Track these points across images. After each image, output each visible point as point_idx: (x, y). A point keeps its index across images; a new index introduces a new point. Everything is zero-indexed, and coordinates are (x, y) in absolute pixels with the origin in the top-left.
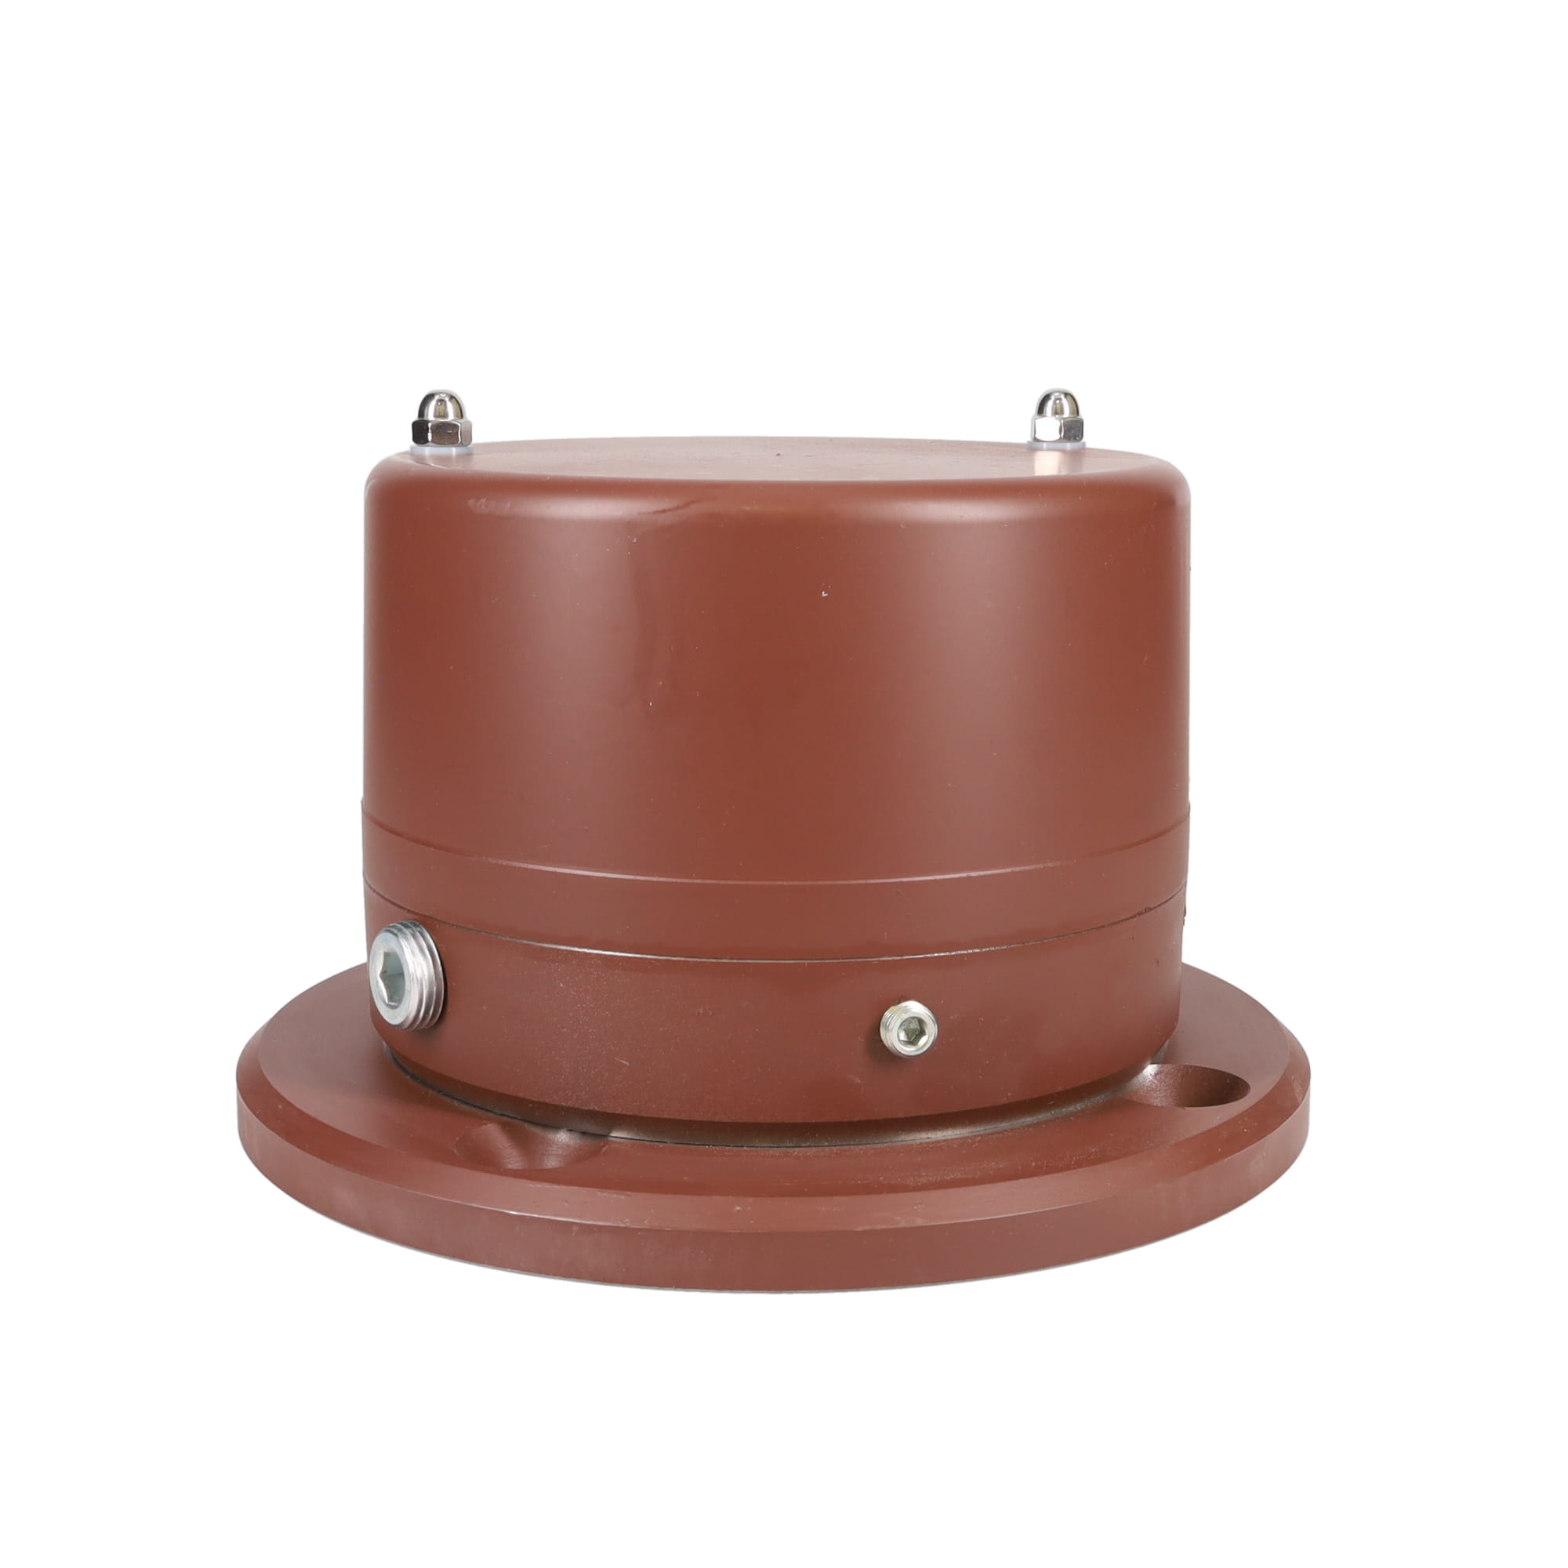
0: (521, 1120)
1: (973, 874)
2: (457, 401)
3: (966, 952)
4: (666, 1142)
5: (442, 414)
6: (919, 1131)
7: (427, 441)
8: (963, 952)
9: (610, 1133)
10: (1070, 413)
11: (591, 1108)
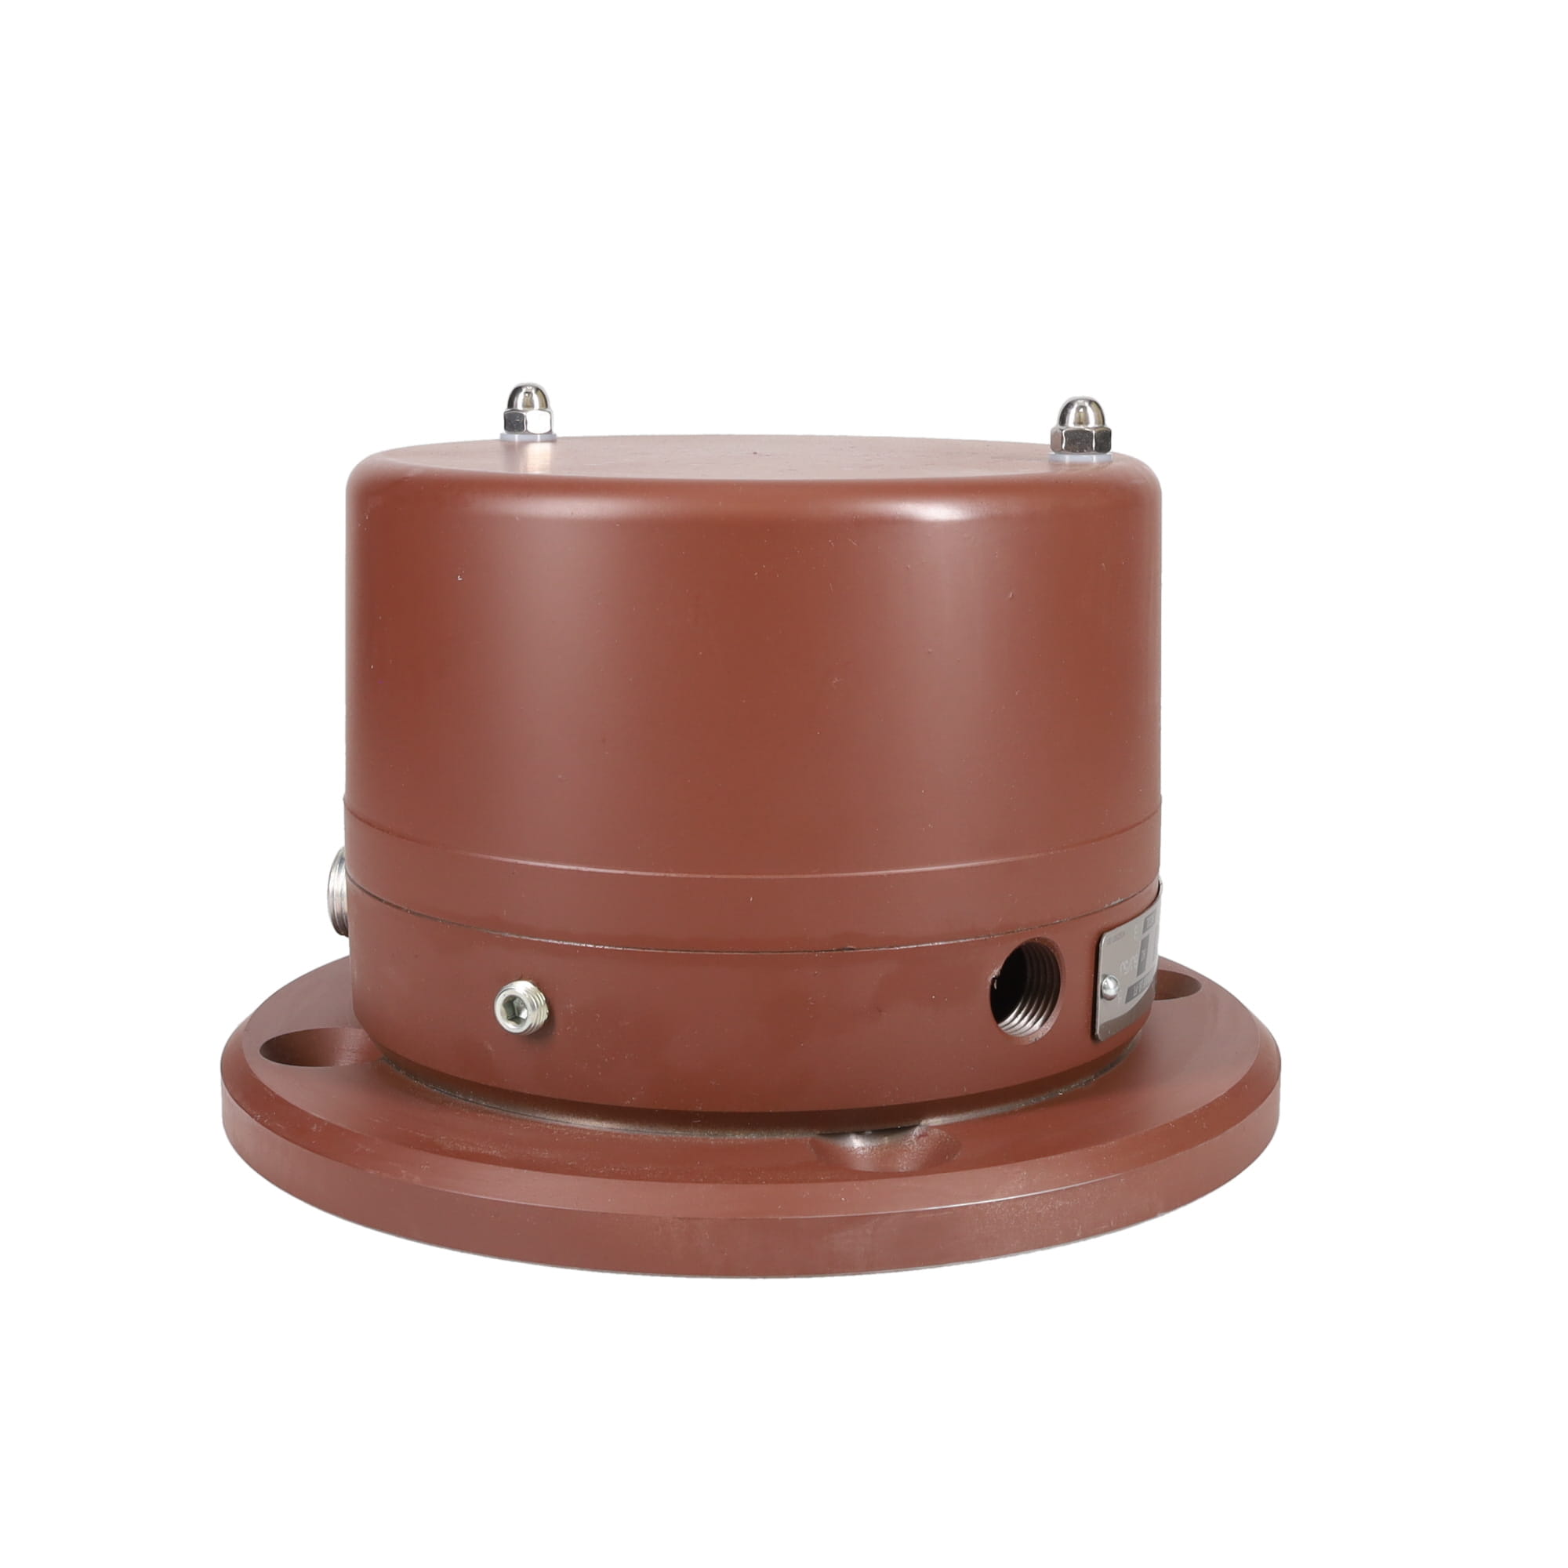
1: (584, 869)
2: (543, 393)
3: (578, 945)
6: (568, 1115)
8: (576, 944)
10: (1096, 423)
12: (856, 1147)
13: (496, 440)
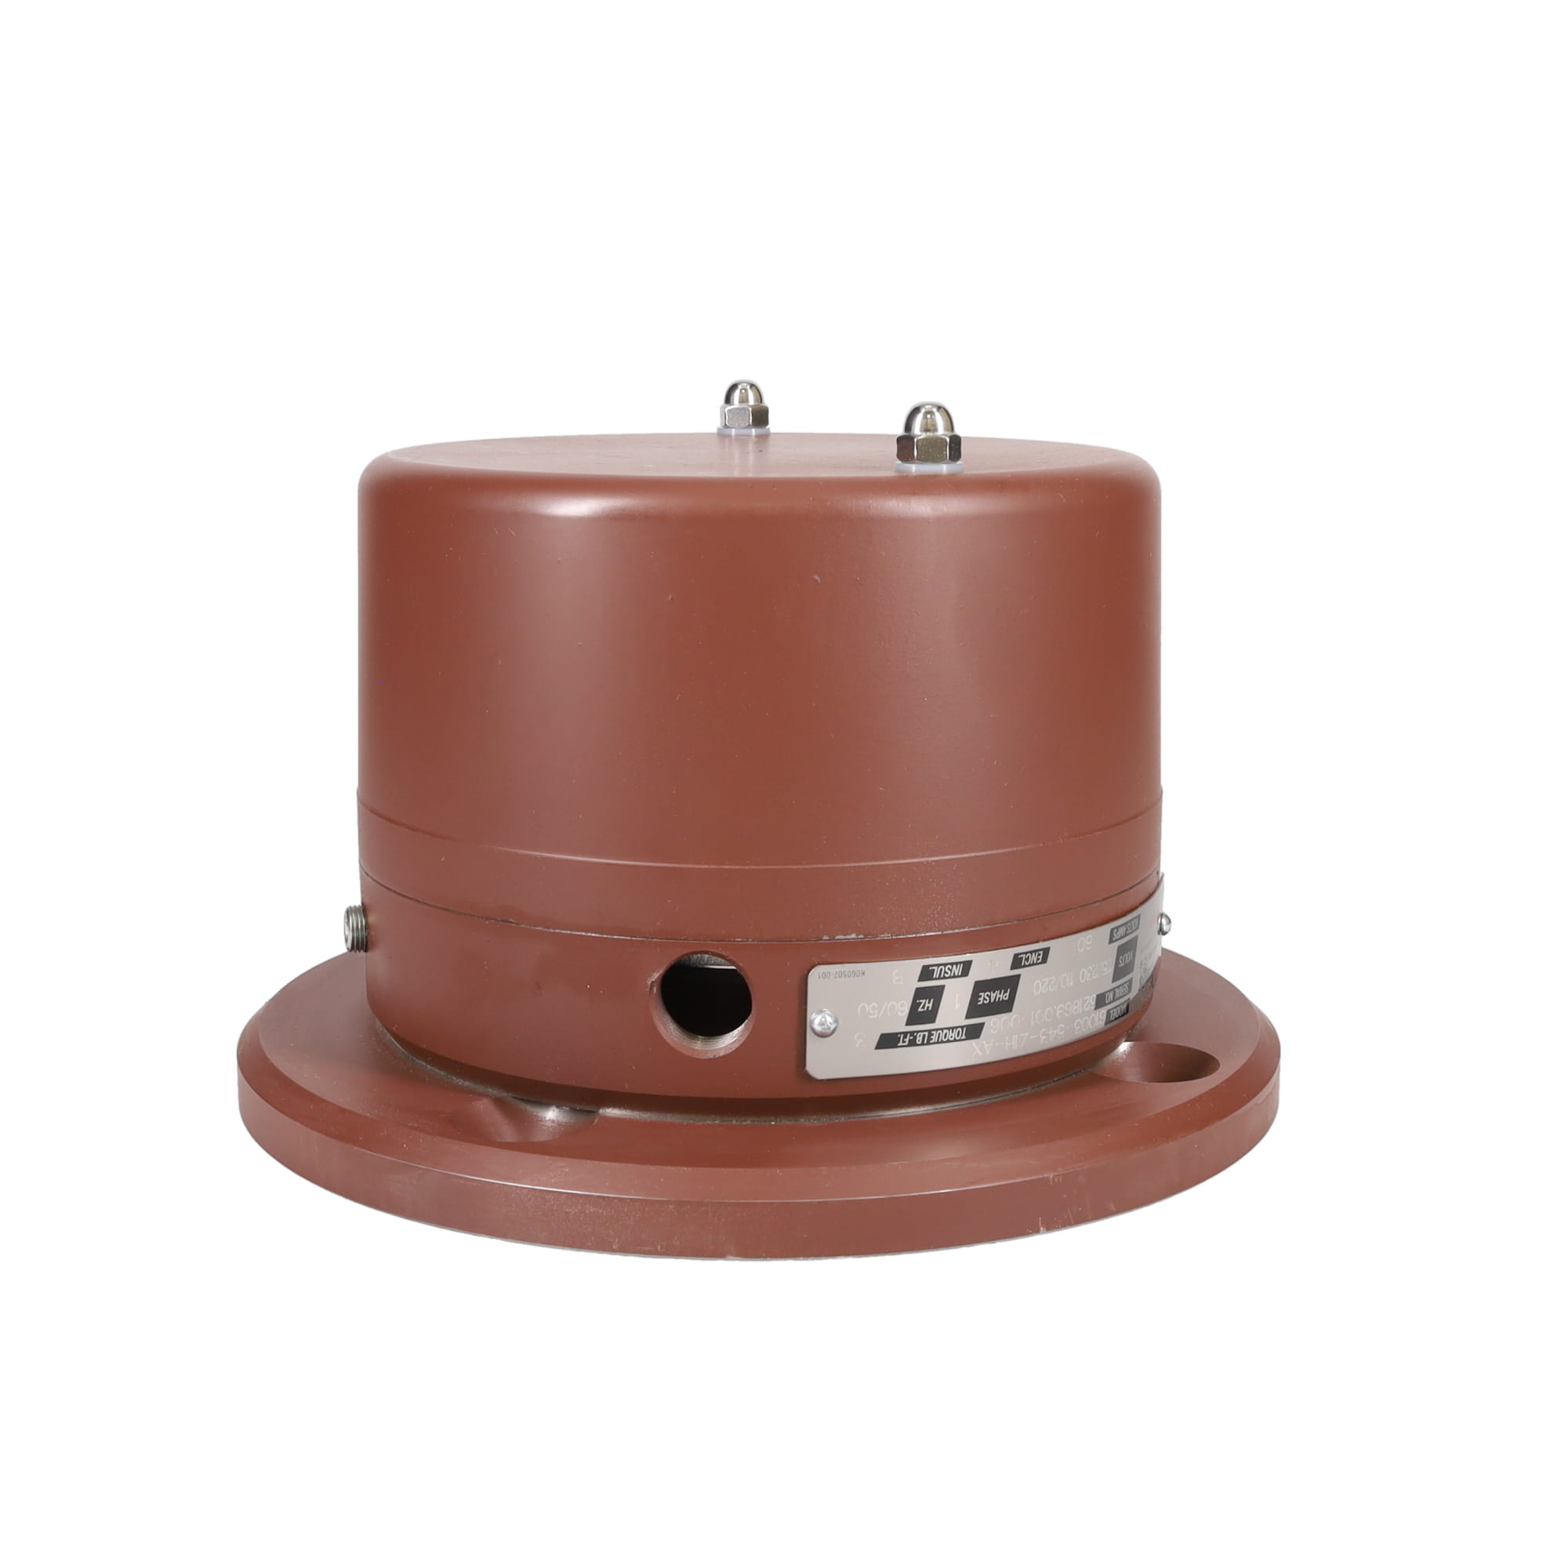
12: (547, 1119)
13: (714, 434)
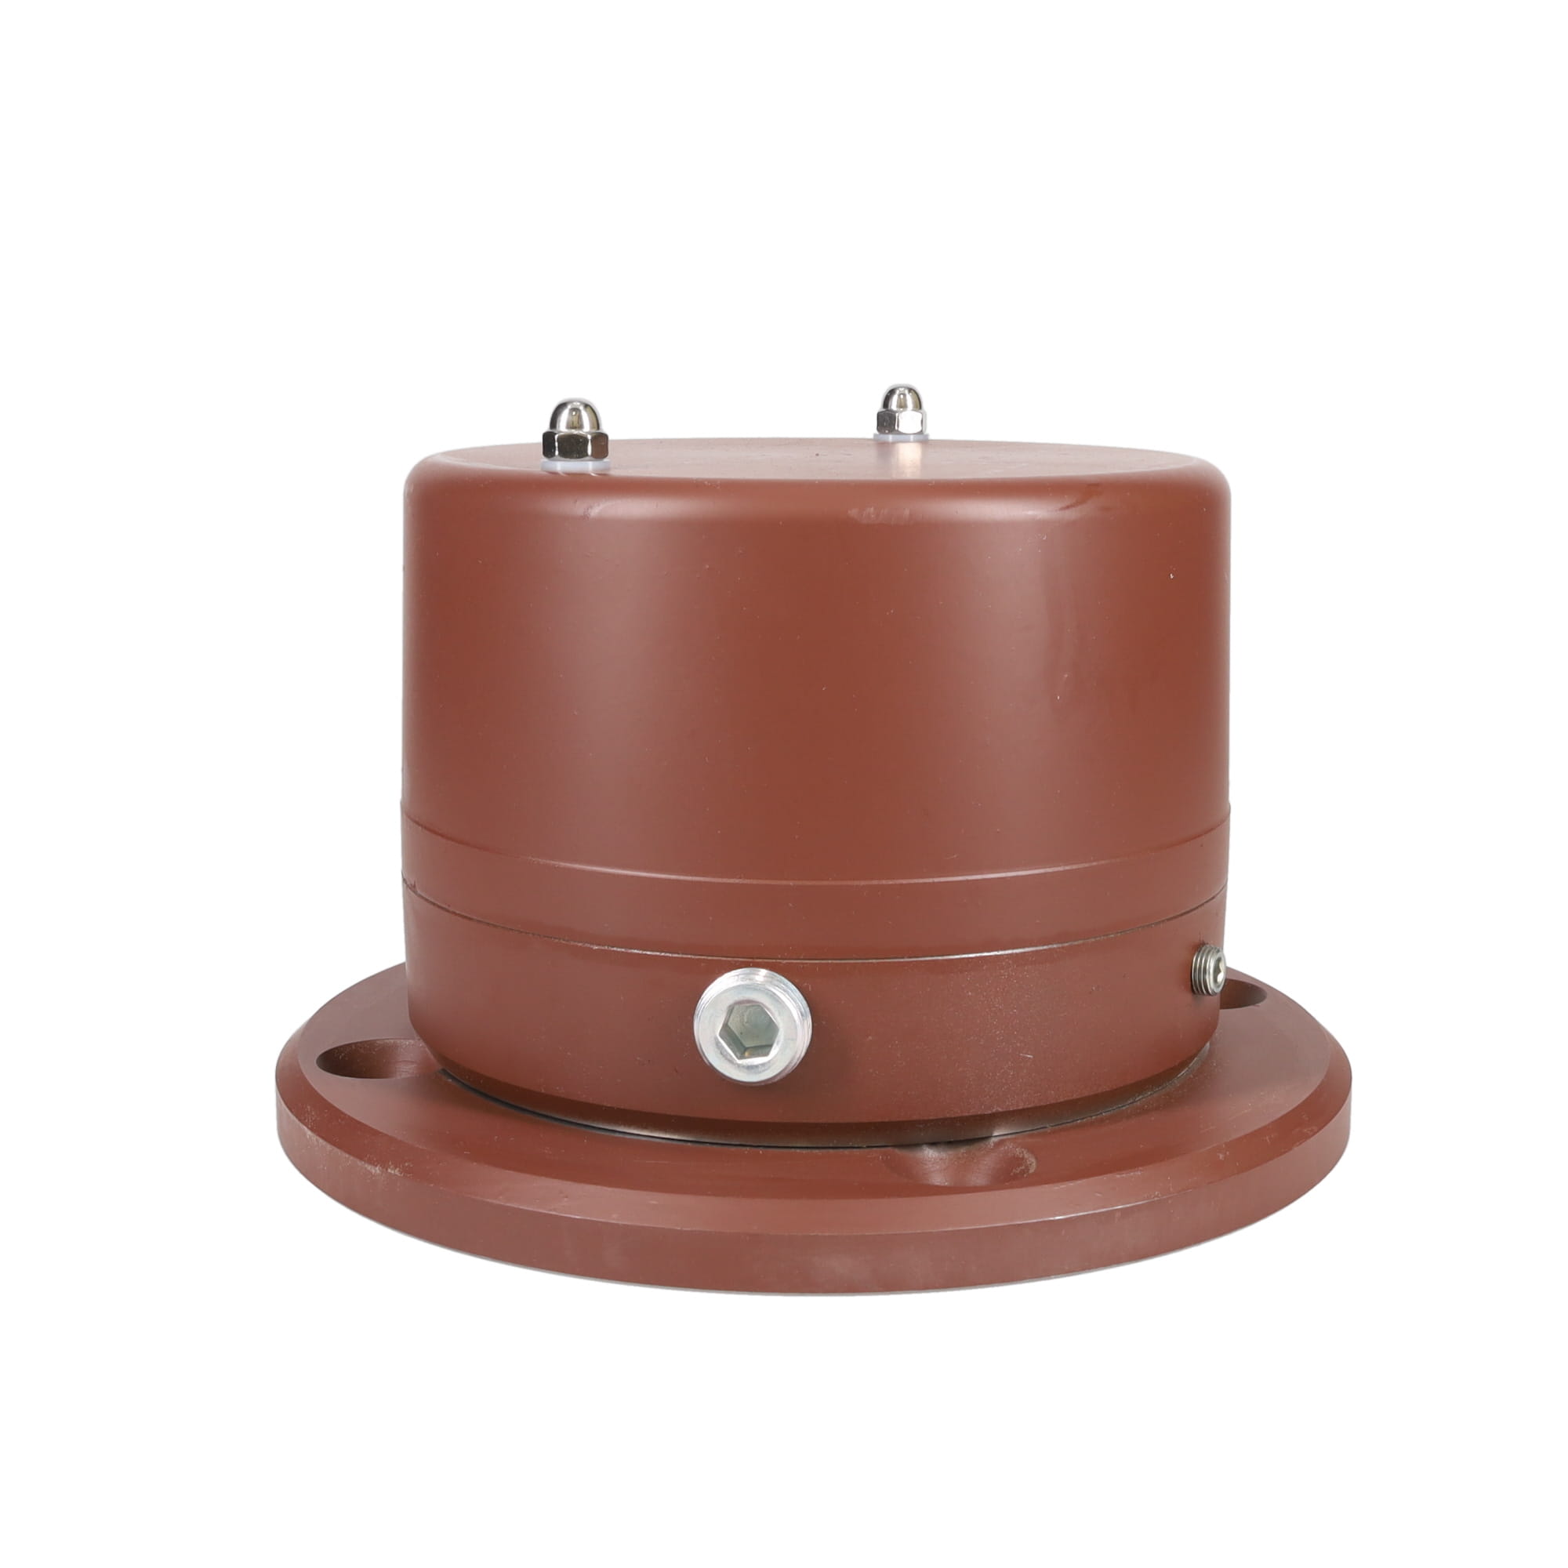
0: (894, 1146)
4: (1046, 1127)
5: (576, 424)
7: (587, 455)
9: (992, 1133)
11: (994, 1110)
